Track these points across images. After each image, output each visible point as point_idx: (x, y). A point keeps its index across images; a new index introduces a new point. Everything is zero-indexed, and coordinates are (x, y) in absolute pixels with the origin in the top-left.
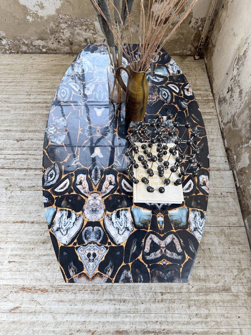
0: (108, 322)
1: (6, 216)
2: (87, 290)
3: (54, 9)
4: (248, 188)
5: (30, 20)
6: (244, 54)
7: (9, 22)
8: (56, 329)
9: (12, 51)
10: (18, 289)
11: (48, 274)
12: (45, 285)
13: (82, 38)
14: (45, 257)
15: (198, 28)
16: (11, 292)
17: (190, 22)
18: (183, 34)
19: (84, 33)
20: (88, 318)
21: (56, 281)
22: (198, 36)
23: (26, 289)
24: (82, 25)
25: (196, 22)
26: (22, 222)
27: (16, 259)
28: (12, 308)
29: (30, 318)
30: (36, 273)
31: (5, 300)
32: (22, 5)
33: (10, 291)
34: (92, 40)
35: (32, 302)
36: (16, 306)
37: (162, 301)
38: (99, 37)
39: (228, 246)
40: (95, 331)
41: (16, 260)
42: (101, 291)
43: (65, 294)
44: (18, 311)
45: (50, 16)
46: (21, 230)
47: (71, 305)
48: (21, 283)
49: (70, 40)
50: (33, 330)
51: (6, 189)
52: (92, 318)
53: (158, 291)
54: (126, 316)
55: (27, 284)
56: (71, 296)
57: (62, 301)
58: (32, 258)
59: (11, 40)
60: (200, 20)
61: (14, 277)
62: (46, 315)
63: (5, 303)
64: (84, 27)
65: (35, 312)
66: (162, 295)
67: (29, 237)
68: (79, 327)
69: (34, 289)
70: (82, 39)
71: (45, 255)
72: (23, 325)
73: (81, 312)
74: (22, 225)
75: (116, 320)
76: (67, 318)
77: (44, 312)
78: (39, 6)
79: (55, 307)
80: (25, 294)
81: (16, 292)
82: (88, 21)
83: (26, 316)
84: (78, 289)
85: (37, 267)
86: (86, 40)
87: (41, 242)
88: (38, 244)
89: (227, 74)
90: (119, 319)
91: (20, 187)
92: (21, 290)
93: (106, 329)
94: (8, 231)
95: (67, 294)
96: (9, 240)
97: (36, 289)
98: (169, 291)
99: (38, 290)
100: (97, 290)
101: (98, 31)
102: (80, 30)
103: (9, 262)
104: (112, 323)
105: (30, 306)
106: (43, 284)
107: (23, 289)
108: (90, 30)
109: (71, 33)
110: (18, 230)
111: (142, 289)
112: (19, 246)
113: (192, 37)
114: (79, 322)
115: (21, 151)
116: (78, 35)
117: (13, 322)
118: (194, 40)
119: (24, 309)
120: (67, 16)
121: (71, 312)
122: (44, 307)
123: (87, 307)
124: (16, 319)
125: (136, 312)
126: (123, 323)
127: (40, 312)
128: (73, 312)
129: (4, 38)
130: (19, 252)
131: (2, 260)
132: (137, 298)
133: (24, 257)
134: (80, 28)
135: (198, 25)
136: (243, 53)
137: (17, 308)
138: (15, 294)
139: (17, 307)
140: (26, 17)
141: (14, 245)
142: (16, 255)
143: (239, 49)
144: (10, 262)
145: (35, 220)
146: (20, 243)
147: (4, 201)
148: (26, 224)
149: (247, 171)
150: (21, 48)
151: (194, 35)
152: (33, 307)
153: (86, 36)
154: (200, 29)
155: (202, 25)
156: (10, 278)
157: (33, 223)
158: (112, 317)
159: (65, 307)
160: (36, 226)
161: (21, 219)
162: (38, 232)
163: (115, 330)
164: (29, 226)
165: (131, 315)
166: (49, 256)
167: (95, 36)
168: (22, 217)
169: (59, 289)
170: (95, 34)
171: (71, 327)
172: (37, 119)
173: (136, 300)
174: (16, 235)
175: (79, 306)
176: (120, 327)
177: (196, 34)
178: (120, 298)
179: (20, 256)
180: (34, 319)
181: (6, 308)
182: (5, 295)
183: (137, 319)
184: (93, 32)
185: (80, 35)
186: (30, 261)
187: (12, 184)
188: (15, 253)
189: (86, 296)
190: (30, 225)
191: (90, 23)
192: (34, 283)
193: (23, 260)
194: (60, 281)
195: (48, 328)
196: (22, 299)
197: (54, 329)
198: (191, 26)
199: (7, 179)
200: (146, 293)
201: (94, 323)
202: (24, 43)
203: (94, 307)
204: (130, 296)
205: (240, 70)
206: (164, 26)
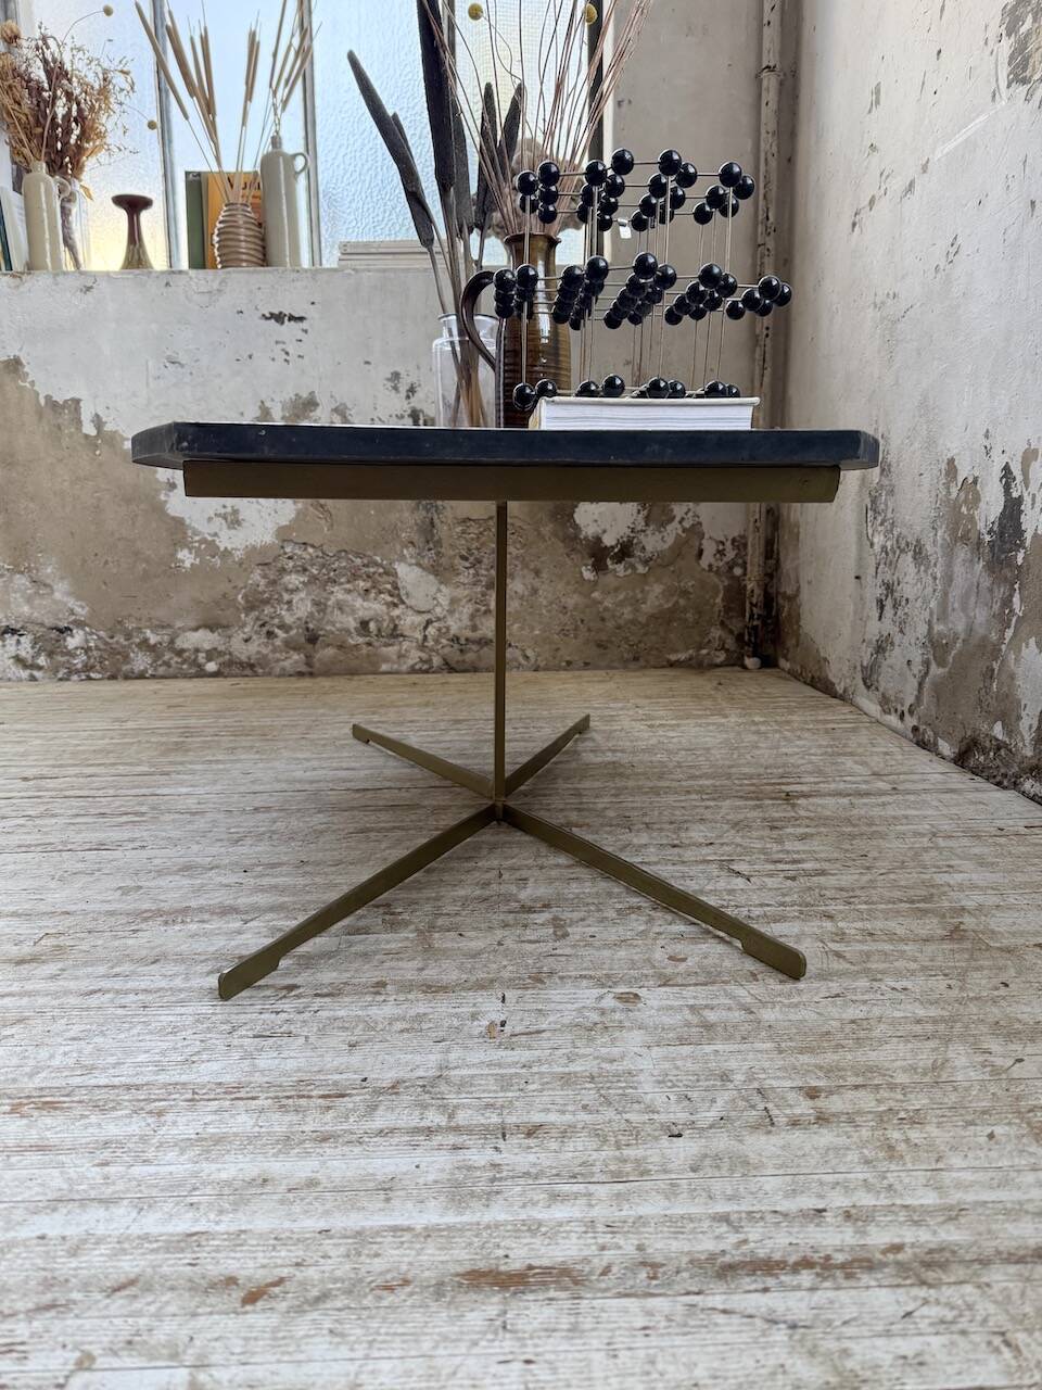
0: (398, 1229)
2: (255, 1098)
3: (271, 527)
5: (187, 564)
6: (882, 472)
7: (115, 571)
9: (92, 675)
13: (350, 619)
14: (8, 1001)
15: (731, 568)
17: (701, 553)
18: (685, 593)
19: (359, 602)
20: (226, 1218)
21: (34, 1074)
22: (736, 593)
24: (355, 577)
25: (719, 551)
32: (174, 518)
34: (385, 625)
37: (822, 1119)
38: (410, 612)
40: (280, 1281)
42: (358, 1098)
43: (82, 1117)
45: (254, 548)
47: (105, 1164)
49: (311, 626)
53: (777, 1083)
56: (123, 1127)
57: (42, 1148)
59: (102, 633)
60: (728, 544)
64: (362, 584)
66: (814, 1098)
68: (133, 1265)
70: (352, 624)
71: (6, 995)
78: (226, 519)
82: (376, 564)
84: (186, 1096)
86: (364, 624)
87: (6, 961)
89: (857, 578)
90: (495, 1214)
93: (377, 1265)
95: (93, 1119)
98: (855, 1081)
100: (325, 1097)
101: (407, 594)
102: (349, 591)
104: (433, 1232)
108: (381, 592)
109: (316, 603)
111: (660, 1082)
113: (718, 600)
114: (144, 1238)
116: (340, 609)
118: (727, 609)
120: (311, 550)
121: (92, 1194)
123: (236, 1167)
125: (628, 1174)
126: (530, 1228)
128: (108, 1192)
129: (80, 624)
132: (630, 1116)
134: (348, 586)
135: (725, 559)
136: (878, 472)
140: (173, 555)
145: (10, 908)
150: (128, 663)
151: (721, 595)
153: (366, 613)
154: (738, 571)
155: (740, 561)
158: (433, 1203)
162: (4, 938)
163: (462, 1270)
165: (598, 1188)
166: (33, 996)
167: (396, 612)
169: (47, 1100)
170: (395, 605)
173: (620, 1126)
177: (728, 589)
178: (495, 1120)
183: (650, 1208)
184: (389, 599)
185: (347, 609)
189: (241, 1122)
191: (381, 570)
198: (704, 563)
200: (693, 1095)
201: (280, 1241)
202: (146, 640)
204: (570, 1108)
205: (890, 514)
206: (620, 568)
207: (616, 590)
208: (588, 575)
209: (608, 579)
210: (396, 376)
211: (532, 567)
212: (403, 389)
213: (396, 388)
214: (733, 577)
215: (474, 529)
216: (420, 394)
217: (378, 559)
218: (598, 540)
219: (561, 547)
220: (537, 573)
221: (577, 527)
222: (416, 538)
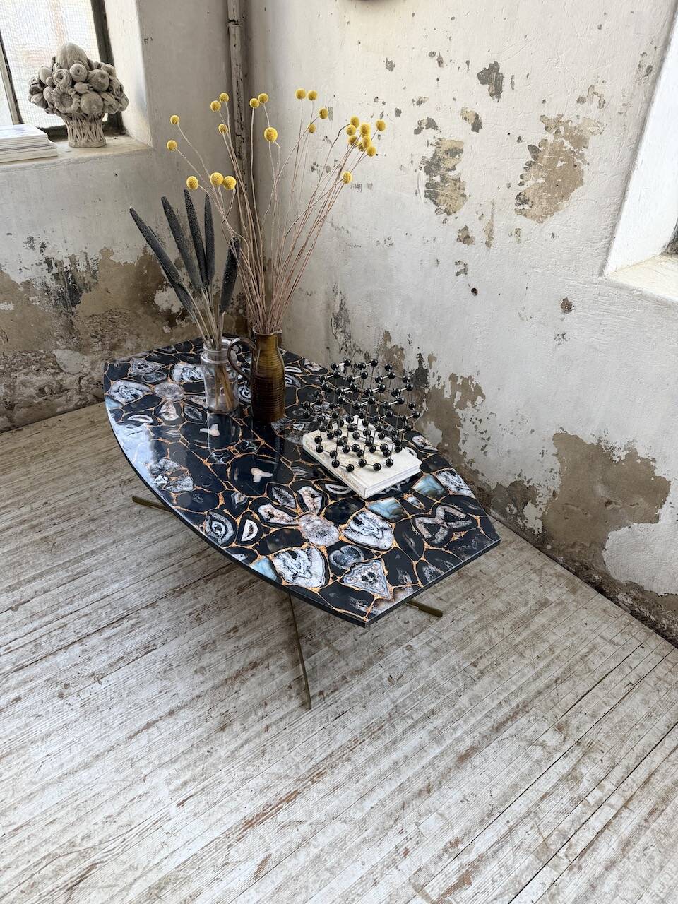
0: (435, 757)
1: (103, 739)
2: (364, 740)
4: (463, 465)
6: (341, 309)
8: (365, 835)
10: (238, 833)
11: (275, 768)
12: (284, 788)
13: (32, 389)
14: (246, 747)
15: (237, 311)
16: (230, 846)
19: (35, 378)
20: (401, 777)
21: (298, 768)
22: (241, 323)
23: (254, 821)
24: (28, 365)
25: (230, 303)
26: (148, 726)
27: (190, 789)
28: (255, 870)
29: (303, 858)
30: (252, 783)
31: (229, 868)
33: (224, 847)
34: (54, 387)
35: (286, 830)
36: (259, 862)
37: (482, 673)
38: (68, 375)
39: (500, 554)
40: (429, 785)
41: (192, 792)
42: (387, 725)
43: (333, 772)
44: (271, 864)
46: (156, 740)
47: (358, 781)
48: (237, 818)
49: (8, 400)
50: (326, 869)
51: (61, 696)
52: (408, 772)
53: (465, 666)
54: (455, 729)
55: (248, 812)
56: (347, 769)
57: (337, 787)
58: (220, 767)
60: (235, 298)
61: (213, 820)
62: (330, 828)
63: (234, 874)
64: (33, 367)
65: (305, 841)
66: (475, 666)
67: (186, 739)
68: (398, 801)
69: (270, 808)
70: (33, 391)
71: (242, 746)
72: (301, 878)
73: (382, 778)
74: (152, 729)
75: (445, 746)
76: (368, 804)
77: (321, 826)
79: (332, 805)
80: (260, 830)
81: (239, 840)
82: (41, 354)
83: (294, 861)
84: (348, 750)
85: (242, 772)
86: (42, 390)
87: (217, 731)
88: (214, 737)
89: (328, 348)
90: (448, 741)
91: (92, 676)
92: (246, 829)
93: (441, 769)
94: (131, 759)
95: (336, 771)
96: (145, 772)
97: (274, 805)
98: (479, 655)
99: (279, 804)
100: (379, 730)
101: (64, 366)
102: (27, 374)
103: (178, 805)
104: (442, 754)
105: (288, 839)
106: (279, 789)
107: (250, 823)
108: (47, 369)
109: (7, 386)
110: (151, 744)
111: (443, 679)
112: (177, 766)
113: (233, 328)
114: (392, 793)
115: (39, 621)
116: (24, 386)
117: (279, 889)
118: (237, 331)
119: (278, 853)
121: (366, 790)
122: (313, 820)
123: (386, 763)
124: (279, 880)
125: (461, 713)
126: (458, 741)
127: (315, 833)
128: (369, 787)
130: (188, 776)
131: (161, 812)
132: (447, 695)
133: (204, 775)
134: (25, 371)
135: (235, 307)
136: (339, 308)
137: (265, 861)
138: (240, 845)
139: (263, 861)
141: (165, 773)
142: (185, 784)
143: (328, 306)
144: (181, 804)
145: (173, 705)
146: (173, 762)
147: (74, 718)
148: (160, 724)
149: (446, 445)
151: (234, 324)
152: (294, 835)
153: (41, 383)
154: (241, 311)
155: (242, 306)
156: (207, 826)
157: (171, 713)
158: (435, 747)
159: (352, 790)
160: (183, 713)
161: (143, 722)
162: (197, 721)
163: (456, 759)
164: (169, 724)
165: (459, 722)
166: (251, 741)
167: (59, 378)
168: (140, 719)
169: (316, 773)
170: (58, 374)
171: (386, 810)
172: (28, 554)
173: (448, 700)
174: (154, 755)
175: (372, 772)
176: (458, 751)
177: (237, 322)
178: (422, 714)
179: (193, 779)
180: (313, 851)
181: (243, 879)
182: (220, 862)
183: (473, 721)
184: (53, 371)
185: (29, 385)
186: (223, 773)
187: (67, 682)
188: (179, 782)
189: (371, 750)
190: (170, 720)
191: (44, 356)
192: (261, 801)
193: (206, 783)
194: (307, 762)
195: (350, 845)
196: (261, 842)
197: (362, 837)
199: (48, 680)
200: (453, 680)
201: (418, 775)
203: (397, 755)
204: (433, 700)
205: (347, 330)
206: (183, 323)
207: (183, 334)
208: (167, 330)
209: (178, 330)
210: (31, 239)
211: (135, 332)
212: (37, 246)
213: (32, 247)
214: (240, 315)
215: (97, 320)
216: (49, 248)
217: (42, 351)
218: (170, 310)
219: (150, 319)
220: (138, 335)
221: (157, 306)
222: (62, 333)
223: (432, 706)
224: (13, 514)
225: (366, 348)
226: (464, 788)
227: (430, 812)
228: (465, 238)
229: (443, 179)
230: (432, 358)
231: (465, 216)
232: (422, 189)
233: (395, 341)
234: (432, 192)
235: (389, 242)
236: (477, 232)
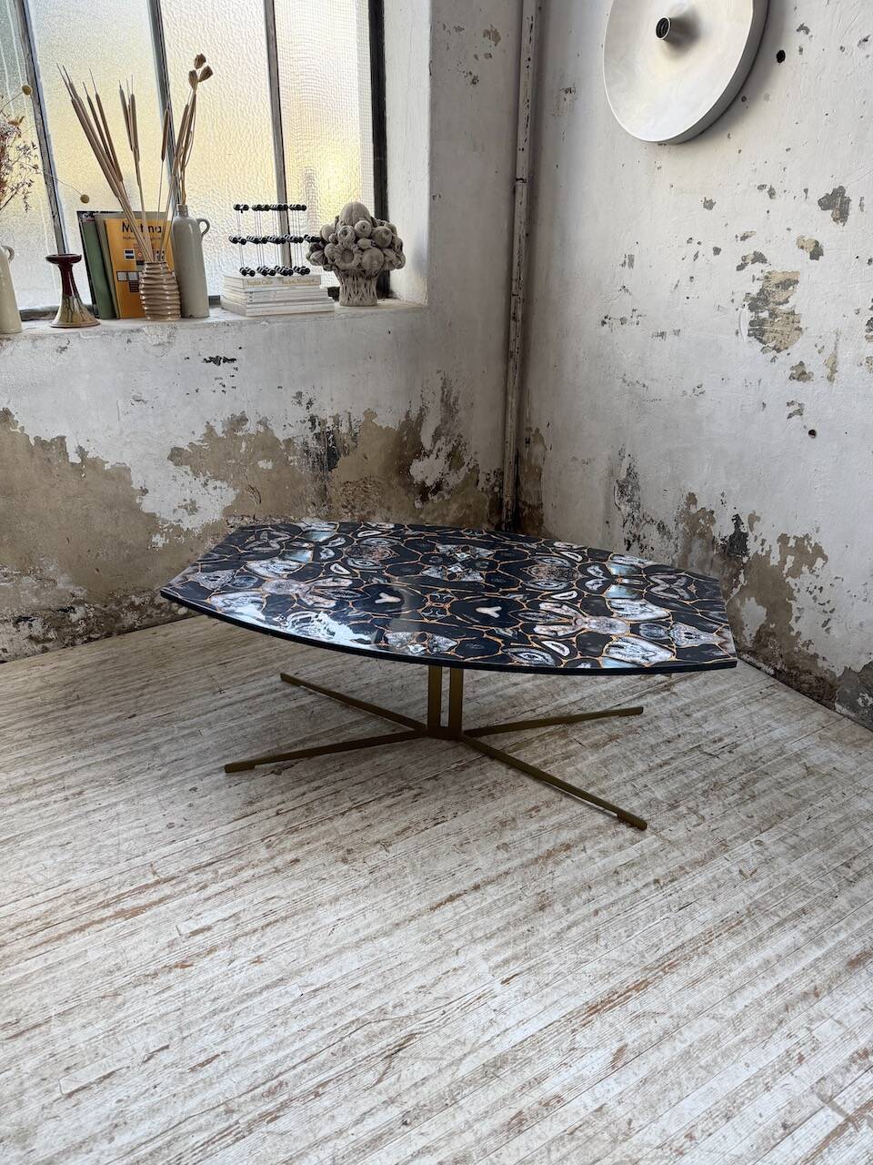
0: (818, 959)
1: (400, 908)
2: (721, 934)
3: (219, 508)
4: (796, 649)
5: (160, 545)
6: (629, 474)
7: (105, 559)
8: (743, 1035)
9: (92, 636)
10: (582, 1018)
11: (614, 954)
12: (629, 976)
14: (574, 930)
15: (494, 488)
16: (573, 1031)
17: (478, 481)
18: (469, 506)
20: (777, 977)
21: (643, 956)
22: (497, 504)
23: (599, 1007)
25: (487, 480)
26: (451, 899)
27: (514, 968)
28: (611, 1059)
29: (668, 1052)
30: (588, 968)
31: (578, 1053)
32: (147, 514)
33: (568, 1031)
35: (641, 1021)
36: (615, 1051)
37: (860, 875)
39: (856, 752)
40: (816, 988)
41: (518, 970)
42: (747, 921)
43: (688, 965)
44: (628, 1055)
45: (208, 525)
46: (464, 913)
47: (721, 977)
48: (576, 1002)
50: (701, 1067)
51: (344, 861)
52: (784, 974)
53: (835, 865)
54: (836, 931)
55: (590, 997)
56: (706, 963)
57: (697, 981)
58: (546, 947)
59: (97, 606)
60: (492, 474)
61: (548, 1001)
62: (697, 1024)
63: (584, 1061)
65: (667, 1035)
66: (849, 867)
67: (499, 915)
68: (779, 1001)
69: (616, 996)
71: (569, 928)
72: (670, 1073)
73: (752, 975)
74: (456, 903)
75: (827, 948)
76: (740, 1002)
77: (684, 1021)
78: (187, 509)
79: (695, 999)
80: (609, 1017)
81: (584, 1025)
82: (290, 520)
83: (657, 1054)
84: (702, 943)
85: (575, 956)
87: (535, 911)
88: (533, 916)
89: (607, 522)
90: (831, 944)
91: (377, 843)
92: (591, 1014)
93: (828, 972)
94: (439, 930)
95: (692, 964)
96: (456, 945)
97: (621, 991)
98: (851, 856)
99: (627, 992)
100: (737, 924)
103: (503, 982)
104: (826, 957)
105: (645, 1030)
106: (624, 977)
107: (594, 1009)
110: (457, 917)
111: (810, 877)
112: (493, 943)
113: (486, 508)
114: (768, 993)
115: (307, 786)
117: (645, 1081)
118: (491, 512)
119: (636, 1044)
120: (246, 519)
121: (735, 988)
122: (673, 1012)
123: (754, 960)
124: (643, 1072)
125: (841, 916)
126: (843, 944)
127: (678, 1027)
128: (738, 985)
129: (80, 603)
130: (508, 953)
131: (483, 988)
132: (818, 895)
133: (527, 954)
135: (491, 484)
136: (625, 473)
137: (621, 1050)
138: (587, 1031)
139: (618, 1051)
140: (149, 541)
141: (480, 949)
142: (506, 962)
143: (612, 473)
144: (506, 982)
145: (478, 879)
146: (489, 937)
147: (363, 885)
148: (466, 897)
149: (772, 626)
150: (121, 622)
151: (488, 504)
152: (653, 1027)
154: (496, 489)
155: (497, 483)
156: (541, 1008)
157: (477, 888)
158: (814, 948)
159: (716, 987)
160: (490, 889)
161: (446, 894)
162: (509, 898)
163: (845, 964)
164: (476, 898)
165: (841, 923)
166: (579, 923)
168: (441, 891)
169: (666, 964)
171: (765, 1009)
172: (285, 721)
173: (821, 900)
174: (464, 929)
175: (738, 969)
176: (846, 955)
177: (491, 501)
178: (790, 912)
179: (516, 958)
180: (681, 1047)
181: (597, 1068)
182: (565, 1046)
183: (858, 925)
186: (550, 954)
187: (350, 848)
188: (499, 959)
189: (732, 945)
190: (478, 894)
192: (603, 988)
193: (532, 962)
194: (652, 952)
195: (725, 1044)
196: (612, 1030)
197: (740, 1036)
198: (479, 488)
199: (327, 844)
200: (822, 879)
201: (799, 977)
202: (132, 603)
203: (768, 952)
204: (802, 899)
205: (636, 498)
206: (435, 498)
207: (433, 511)
208: (418, 505)
209: (429, 506)
210: (300, 394)
211: (386, 505)
212: (304, 403)
213: (299, 403)
214: (496, 493)
215: (350, 488)
216: (315, 405)
217: (292, 517)
218: (424, 483)
219: (402, 491)
220: (389, 509)
221: (412, 477)
222: (315, 500)
223: (801, 905)
224: (261, 683)
225: (660, 516)
226: (863, 995)
227: (823, 1017)
228: (801, 374)
229: (773, 314)
230: (753, 519)
231: (800, 351)
232: (745, 328)
233: (703, 503)
234: (757, 330)
235: (699, 390)
236: (816, 366)
